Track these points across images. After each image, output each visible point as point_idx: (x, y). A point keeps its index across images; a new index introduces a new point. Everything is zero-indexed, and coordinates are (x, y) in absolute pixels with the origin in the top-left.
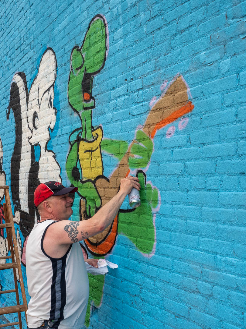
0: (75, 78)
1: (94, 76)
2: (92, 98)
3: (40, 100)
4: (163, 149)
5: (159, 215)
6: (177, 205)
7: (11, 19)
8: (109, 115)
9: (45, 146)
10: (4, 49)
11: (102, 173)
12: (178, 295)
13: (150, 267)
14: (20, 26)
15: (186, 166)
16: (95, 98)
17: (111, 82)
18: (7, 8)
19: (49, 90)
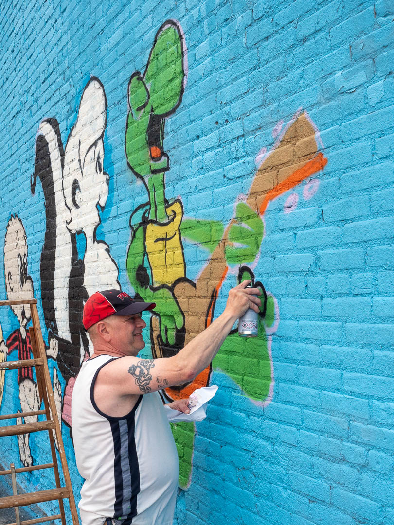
0: (136, 124)
1: (166, 118)
2: (163, 154)
3: (82, 162)
4: (280, 232)
5: (277, 338)
6: (305, 321)
7: (32, 35)
8: (192, 181)
9: (92, 235)
10: (23, 83)
11: (184, 274)
12: (312, 466)
13: (265, 421)
14: (46, 45)
15: (318, 258)
16: (168, 154)
17: (193, 128)
18: (25, 18)
19: (95, 144)
